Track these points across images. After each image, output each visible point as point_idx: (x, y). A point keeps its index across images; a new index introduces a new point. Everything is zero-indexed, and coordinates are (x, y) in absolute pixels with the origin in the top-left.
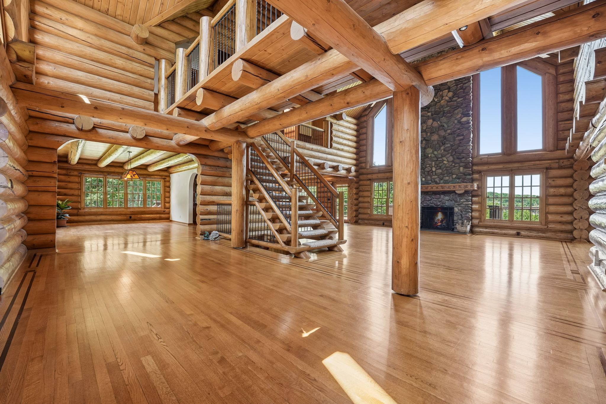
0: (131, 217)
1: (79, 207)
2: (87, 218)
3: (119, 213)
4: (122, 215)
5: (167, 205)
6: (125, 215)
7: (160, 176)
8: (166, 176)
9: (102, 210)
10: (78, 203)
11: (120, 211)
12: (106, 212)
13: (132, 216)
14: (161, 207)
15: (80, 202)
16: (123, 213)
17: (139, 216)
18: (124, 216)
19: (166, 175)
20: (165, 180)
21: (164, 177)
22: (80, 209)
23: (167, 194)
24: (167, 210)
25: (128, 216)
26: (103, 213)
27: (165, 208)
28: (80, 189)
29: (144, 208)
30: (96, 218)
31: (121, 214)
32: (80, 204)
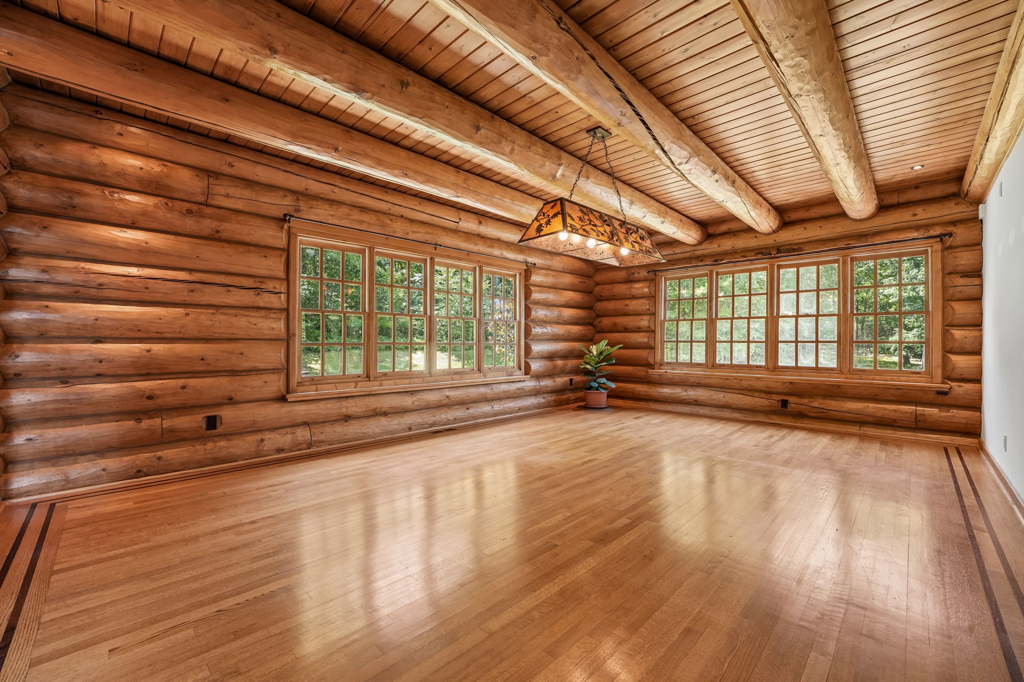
0: (785, 403)
1: (651, 361)
2: (666, 391)
3: (745, 384)
4: (757, 394)
5: (960, 362)
6: (768, 392)
7: (917, 228)
8: (954, 223)
9: (699, 372)
10: (647, 351)
11: (750, 379)
12: (709, 377)
13: (792, 400)
14: (929, 372)
15: (652, 348)
16: (759, 385)
17: (817, 403)
18: (764, 395)
19: (958, 217)
20: (949, 241)
21: (937, 231)
22: (651, 366)
23: (961, 310)
24: (960, 389)
25: (774, 397)
26: (702, 382)
27: (947, 378)
28: (654, 314)
29: (839, 370)
30: (685, 393)
31: (751, 391)
32: (653, 352)
